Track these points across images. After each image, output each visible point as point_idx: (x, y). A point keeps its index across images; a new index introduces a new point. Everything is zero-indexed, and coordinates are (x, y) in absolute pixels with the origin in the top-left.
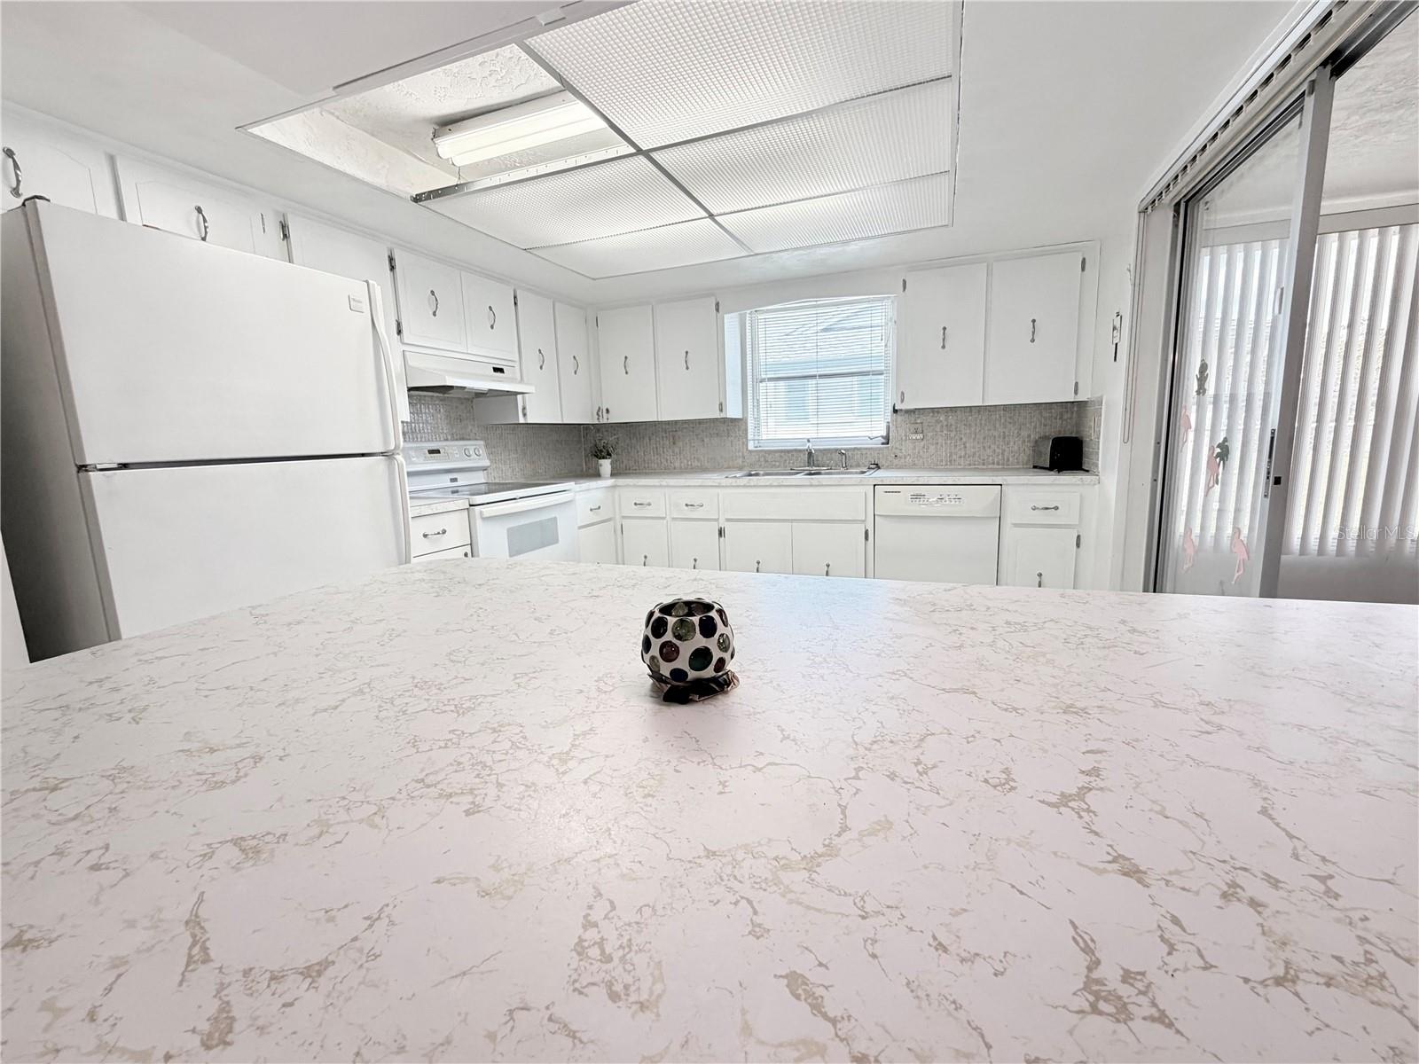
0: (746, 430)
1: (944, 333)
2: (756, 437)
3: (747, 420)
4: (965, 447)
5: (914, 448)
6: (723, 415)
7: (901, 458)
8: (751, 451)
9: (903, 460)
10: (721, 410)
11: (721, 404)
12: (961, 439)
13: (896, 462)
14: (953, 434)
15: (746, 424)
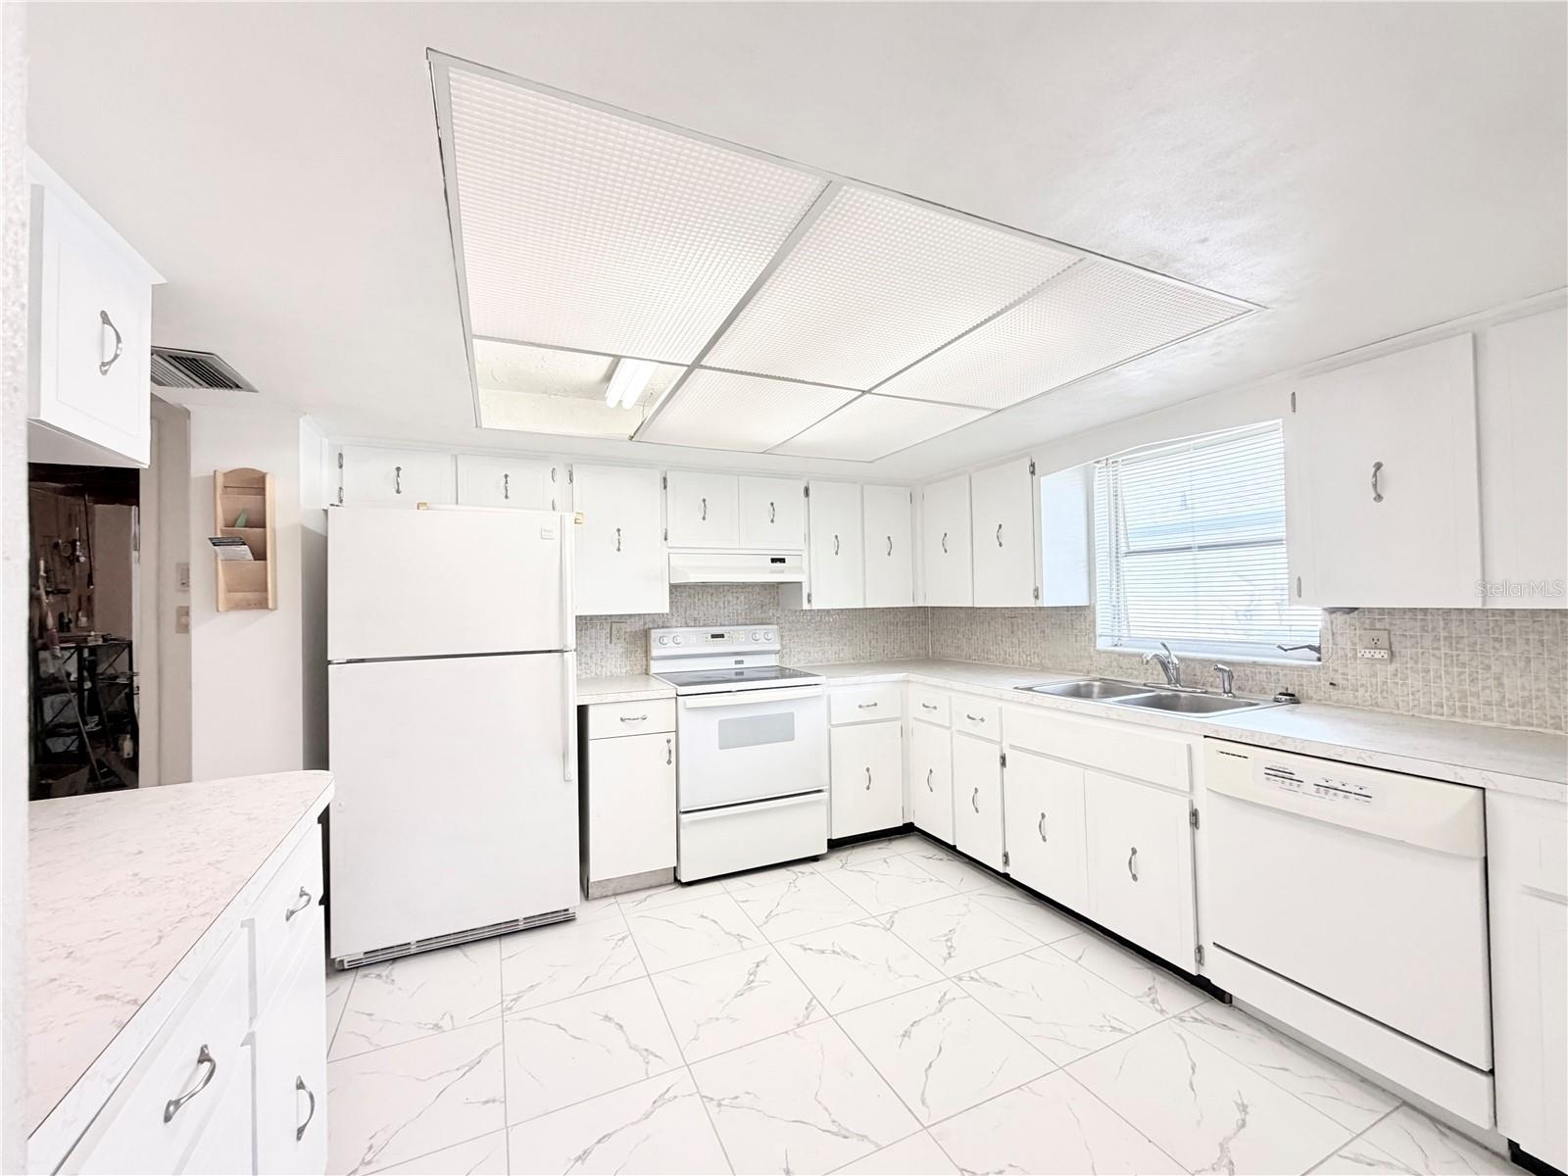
0: (1094, 622)
1: (1375, 475)
2: (1116, 633)
3: (1094, 608)
4: (1501, 685)
5: (1374, 675)
6: (1039, 604)
7: (1344, 689)
8: (1099, 652)
9: (1350, 694)
10: (1037, 597)
11: (1036, 590)
12: (1488, 668)
13: (1335, 694)
14: (1465, 657)
15: (1094, 613)
